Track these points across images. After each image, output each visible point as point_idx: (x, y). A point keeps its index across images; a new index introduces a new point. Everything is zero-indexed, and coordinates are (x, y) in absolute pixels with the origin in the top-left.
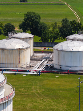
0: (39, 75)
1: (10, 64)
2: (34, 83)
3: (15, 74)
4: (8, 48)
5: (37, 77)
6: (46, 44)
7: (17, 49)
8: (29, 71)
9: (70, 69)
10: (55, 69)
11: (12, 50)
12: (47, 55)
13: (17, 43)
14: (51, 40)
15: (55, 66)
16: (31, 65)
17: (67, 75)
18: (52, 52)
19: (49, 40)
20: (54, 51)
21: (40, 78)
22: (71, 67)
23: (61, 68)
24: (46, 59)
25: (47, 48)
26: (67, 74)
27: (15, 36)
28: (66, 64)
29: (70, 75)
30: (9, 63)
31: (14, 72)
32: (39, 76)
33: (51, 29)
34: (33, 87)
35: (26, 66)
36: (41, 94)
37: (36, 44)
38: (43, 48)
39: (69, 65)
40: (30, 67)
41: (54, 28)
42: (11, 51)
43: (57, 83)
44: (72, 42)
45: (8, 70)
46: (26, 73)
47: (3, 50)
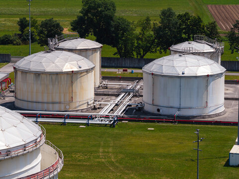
0: (112, 126)
1: (53, 103)
2: (102, 143)
3: (64, 124)
4: (48, 69)
5: (110, 130)
6: (128, 63)
7: (67, 73)
8: (92, 118)
9: (177, 113)
10: (147, 113)
11: (57, 74)
12: (130, 85)
13: (66, 61)
14: (138, 54)
15: (148, 108)
16: (97, 104)
17: (171, 124)
18: (140, 79)
19: (135, 53)
20: (144, 76)
21: (116, 131)
22: (179, 109)
23: (158, 110)
24: (128, 92)
25: (129, 70)
26: (172, 122)
27: (62, 45)
28: (169, 102)
29: (177, 125)
30: (50, 100)
31: (61, 121)
32: (114, 127)
33: (138, 31)
34: (101, 150)
35: (85, 107)
36: (117, 164)
37: (106, 62)
38: (121, 70)
39: (176, 105)
40: (95, 108)
41: (144, 29)
42: (54, 77)
43: (150, 142)
44: (182, 58)
45: (48, 116)
46: (85, 121)
47: (38, 74)
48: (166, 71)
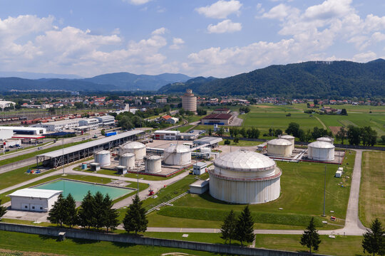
0: (298, 162)
2: (294, 168)
4: (278, 144)
6: (303, 143)
7: (284, 146)
8: (291, 160)
13: (283, 142)
14: (306, 141)
15: (309, 157)
16: (293, 156)
20: (308, 147)
23: (312, 158)
24: (303, 152)
26: (317, 162)
27: (282, 137)
33: (306, 134)
35: (289, 156)
36: (299, 175)
37: (296, 143)
38: (301, 145)
39: (318, 157)
43: (309, 168)
44: (321, 142)
45: (277, 158)
47: (274, 146)
48: (315, 146)
